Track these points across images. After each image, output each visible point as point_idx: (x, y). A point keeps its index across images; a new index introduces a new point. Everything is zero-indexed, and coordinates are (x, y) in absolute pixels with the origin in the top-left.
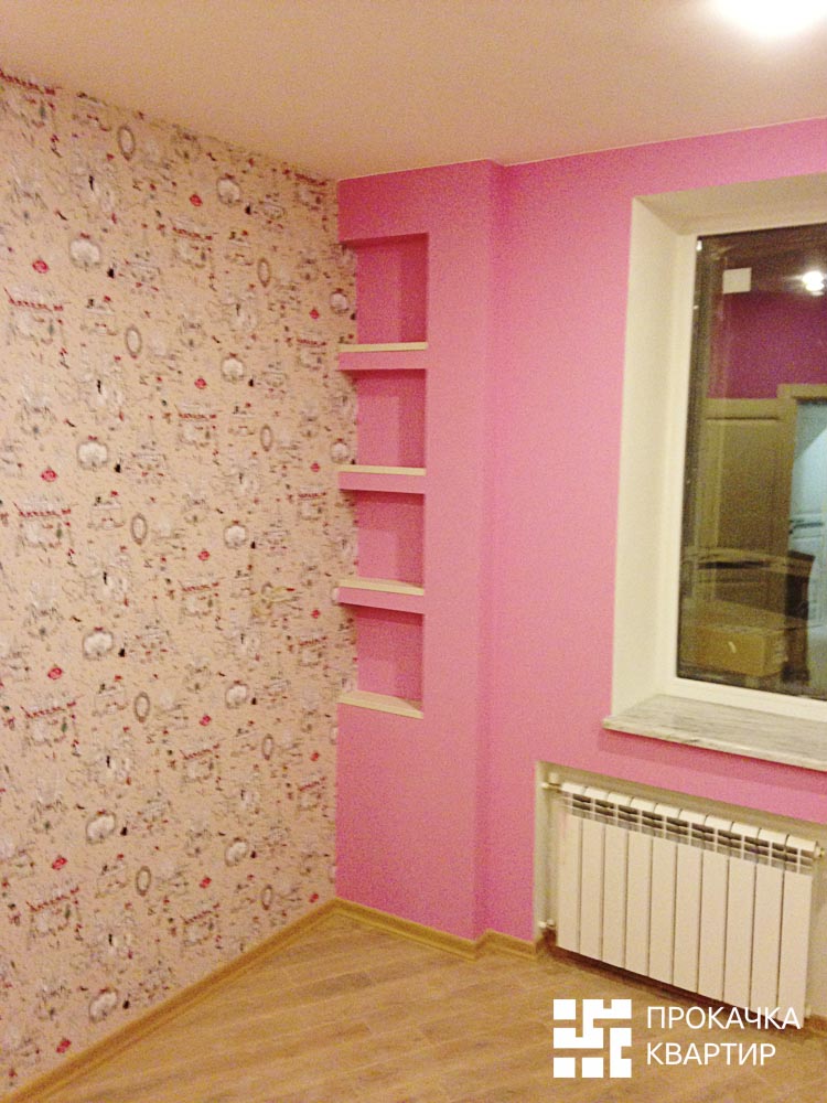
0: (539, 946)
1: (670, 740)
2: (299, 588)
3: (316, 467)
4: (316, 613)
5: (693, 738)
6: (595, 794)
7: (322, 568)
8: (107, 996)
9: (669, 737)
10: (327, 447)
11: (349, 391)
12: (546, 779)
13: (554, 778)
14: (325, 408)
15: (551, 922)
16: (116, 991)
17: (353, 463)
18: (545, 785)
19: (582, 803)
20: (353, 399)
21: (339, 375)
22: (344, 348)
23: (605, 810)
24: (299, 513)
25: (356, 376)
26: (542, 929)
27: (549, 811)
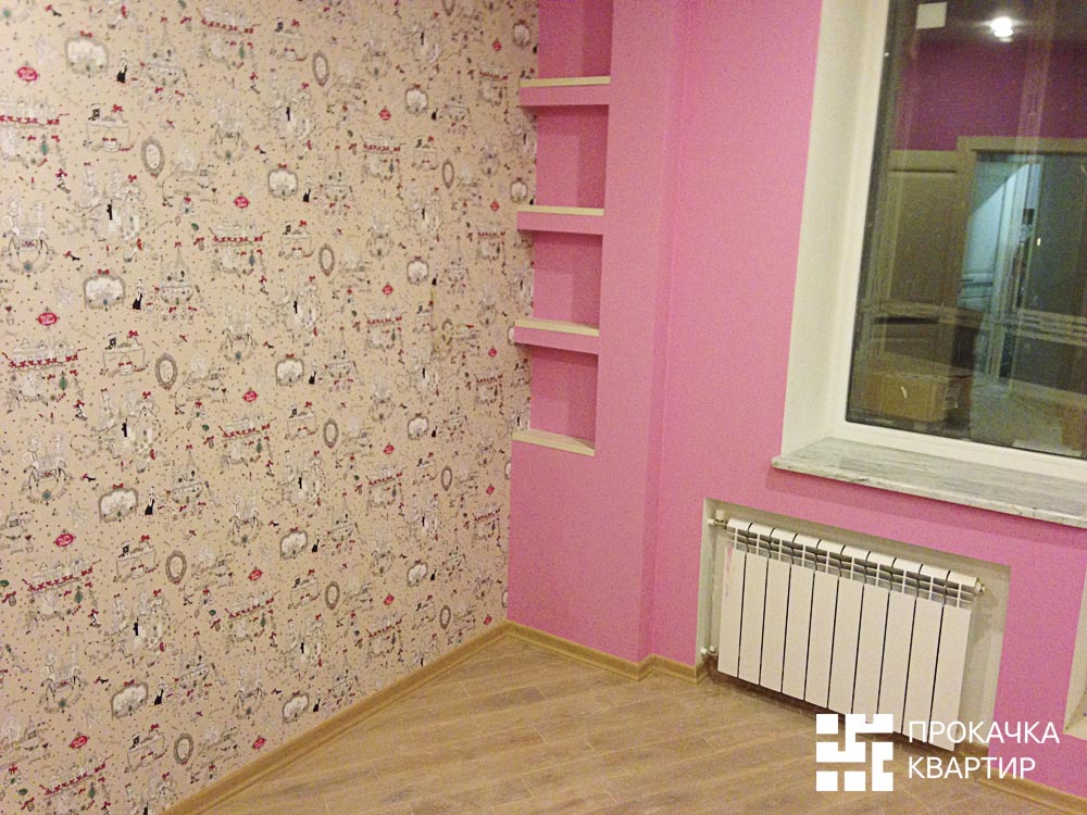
0: (700, 671)
1: (838, 479)
2: (478, 326)
3: (495, 206)
4: (493, 352)
5: (861, 478)
6: (760, 530)
7: (500, 307)
8: (298, 699)
9: (837, 476)
10: (507, 185)
11: (529, 128)
12: (713, 517)
13: (720, 515)
14: (504, 146)
15: (712, 649)
16: (308, 696)
17: (532, 203)
18: (711, 521)
19: (747, 539)
20: (533, 137)
21: (519, 110)
22: (525, 83)
23: (770, 545)
24: (479, 252)
25: (537, 113)
26: (703, 655)
27: (714, 546)
